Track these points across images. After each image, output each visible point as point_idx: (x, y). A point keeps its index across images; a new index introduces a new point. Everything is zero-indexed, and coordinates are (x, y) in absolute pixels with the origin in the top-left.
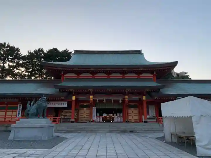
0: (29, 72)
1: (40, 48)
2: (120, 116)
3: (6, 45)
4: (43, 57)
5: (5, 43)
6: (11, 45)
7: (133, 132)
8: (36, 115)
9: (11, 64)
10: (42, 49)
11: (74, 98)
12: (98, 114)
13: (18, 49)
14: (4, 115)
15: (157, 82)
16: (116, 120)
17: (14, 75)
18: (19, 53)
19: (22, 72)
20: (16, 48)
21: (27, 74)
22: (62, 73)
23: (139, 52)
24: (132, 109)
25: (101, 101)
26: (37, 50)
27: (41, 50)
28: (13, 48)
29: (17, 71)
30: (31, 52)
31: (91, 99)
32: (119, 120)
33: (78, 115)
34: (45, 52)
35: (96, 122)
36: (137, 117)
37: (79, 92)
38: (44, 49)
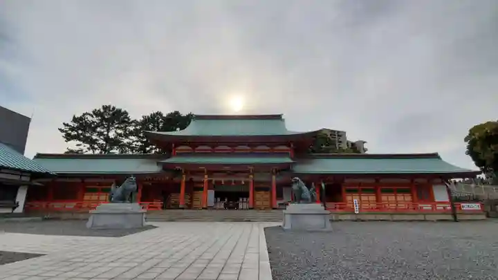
0: (142, 142)
2: (246, 202)
3: (111, 108)
4: (161, 122)
5: (110, 105)
6: (117, 108)
7: (249, 221)
8: (122, 199)
9: (119, 131)
10: (160, 112)
11: (184, 179)
12: (219, 199)
13: (126, 113)
14: (97, 199)
15: (292, 159)
16: (240, 206)
17: (122, 146)
18: (128, 117)
19: (133, 142)
20: (123, 110)
21: (139, 144)
22: (173, 145)
23: (278, 117)
24: (263, 192)
25: (219, 183)
26: (154, 113)
27: (159, 114)
28: (120, 110)
29: (126, 141)
30: (146, 116)
31: (206, 180)
32: (245, 207)
33: (191, 199)
34: (165, 115)
35: (215, 209)
36: (267, 203)
37: (194, 170)
38: (162, 112)
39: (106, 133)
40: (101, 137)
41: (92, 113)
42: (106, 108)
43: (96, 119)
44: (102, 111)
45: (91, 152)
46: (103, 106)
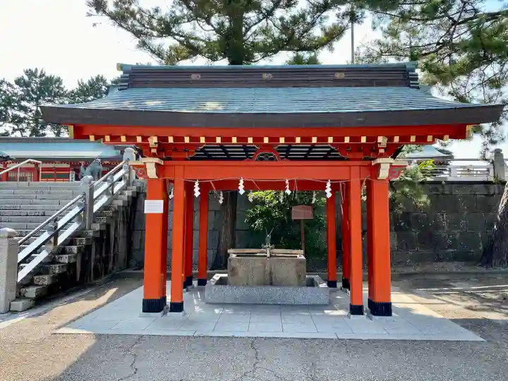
1: (98, 76)
3: (38, 74)
5: (36, 70)
6: (48, 74)
10: (102, 77)
13: (59, 80)
18: (62, 86)
20: (55, 77)
26: (92, 79)
27: (100, 79)
30: (83, 83)
38: (106, 77)
39: (35, 108)
40: (30, 114)
41: (13, 83)
42: (31, 74)
43: (19, 90)
44: (26, 78)
45: (18, 134)
46: (26, 72)
